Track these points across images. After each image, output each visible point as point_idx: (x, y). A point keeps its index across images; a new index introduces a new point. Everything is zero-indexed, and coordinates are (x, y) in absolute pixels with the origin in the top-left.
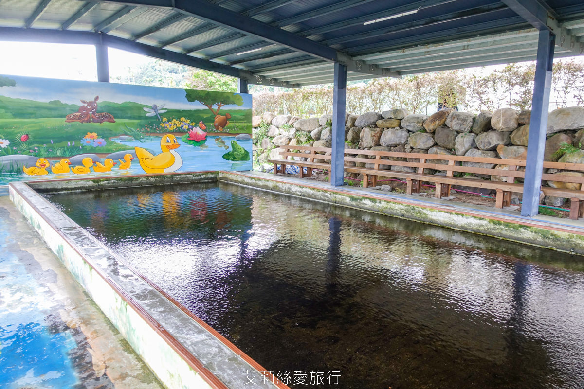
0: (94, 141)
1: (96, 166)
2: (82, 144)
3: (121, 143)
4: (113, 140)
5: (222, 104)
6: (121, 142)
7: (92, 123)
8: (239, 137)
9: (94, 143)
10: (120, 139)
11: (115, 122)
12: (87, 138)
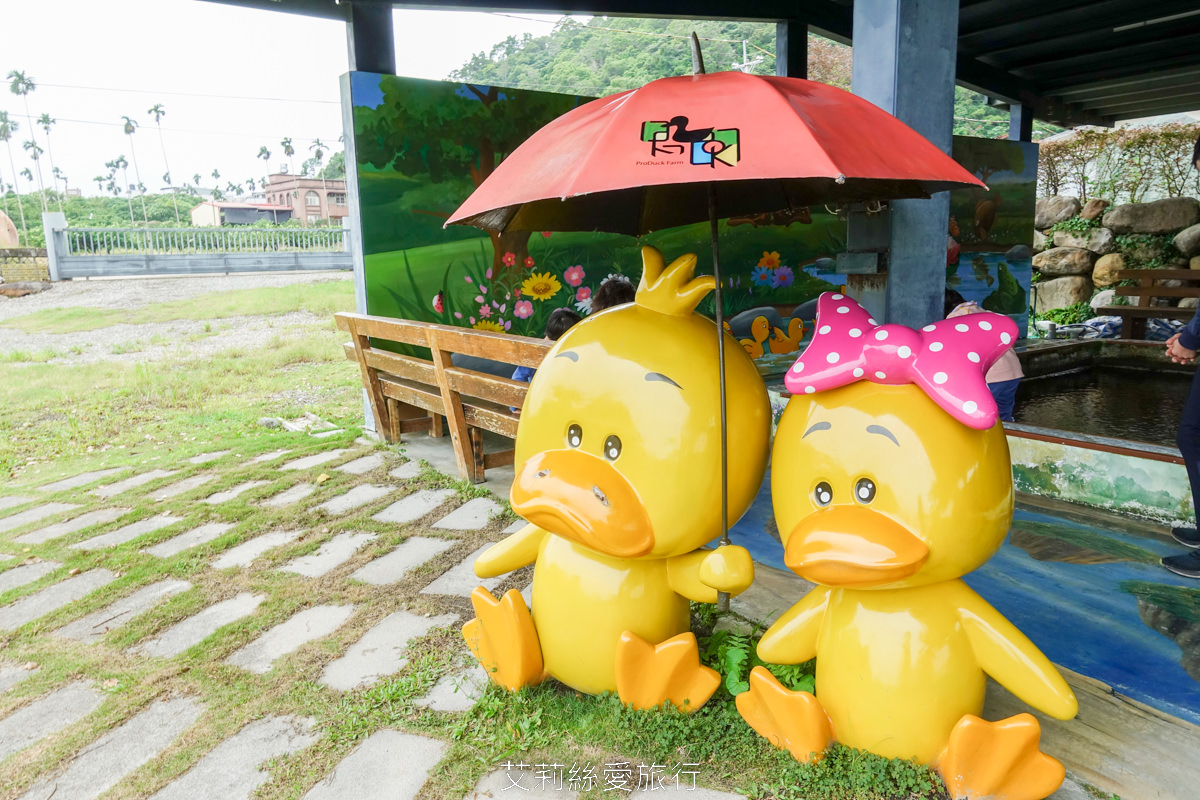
0: (773, 274)
1: (773, 338)
2: (754, 282)
3: (821, 277)
4: (805, 270)
5: (990, 171)
6: (818, 273)
7: (772, 226)
8: (1011, 255)
9: (774, 278)
10: (818, 267)
11: (809, 222)
12: (762, 266)
